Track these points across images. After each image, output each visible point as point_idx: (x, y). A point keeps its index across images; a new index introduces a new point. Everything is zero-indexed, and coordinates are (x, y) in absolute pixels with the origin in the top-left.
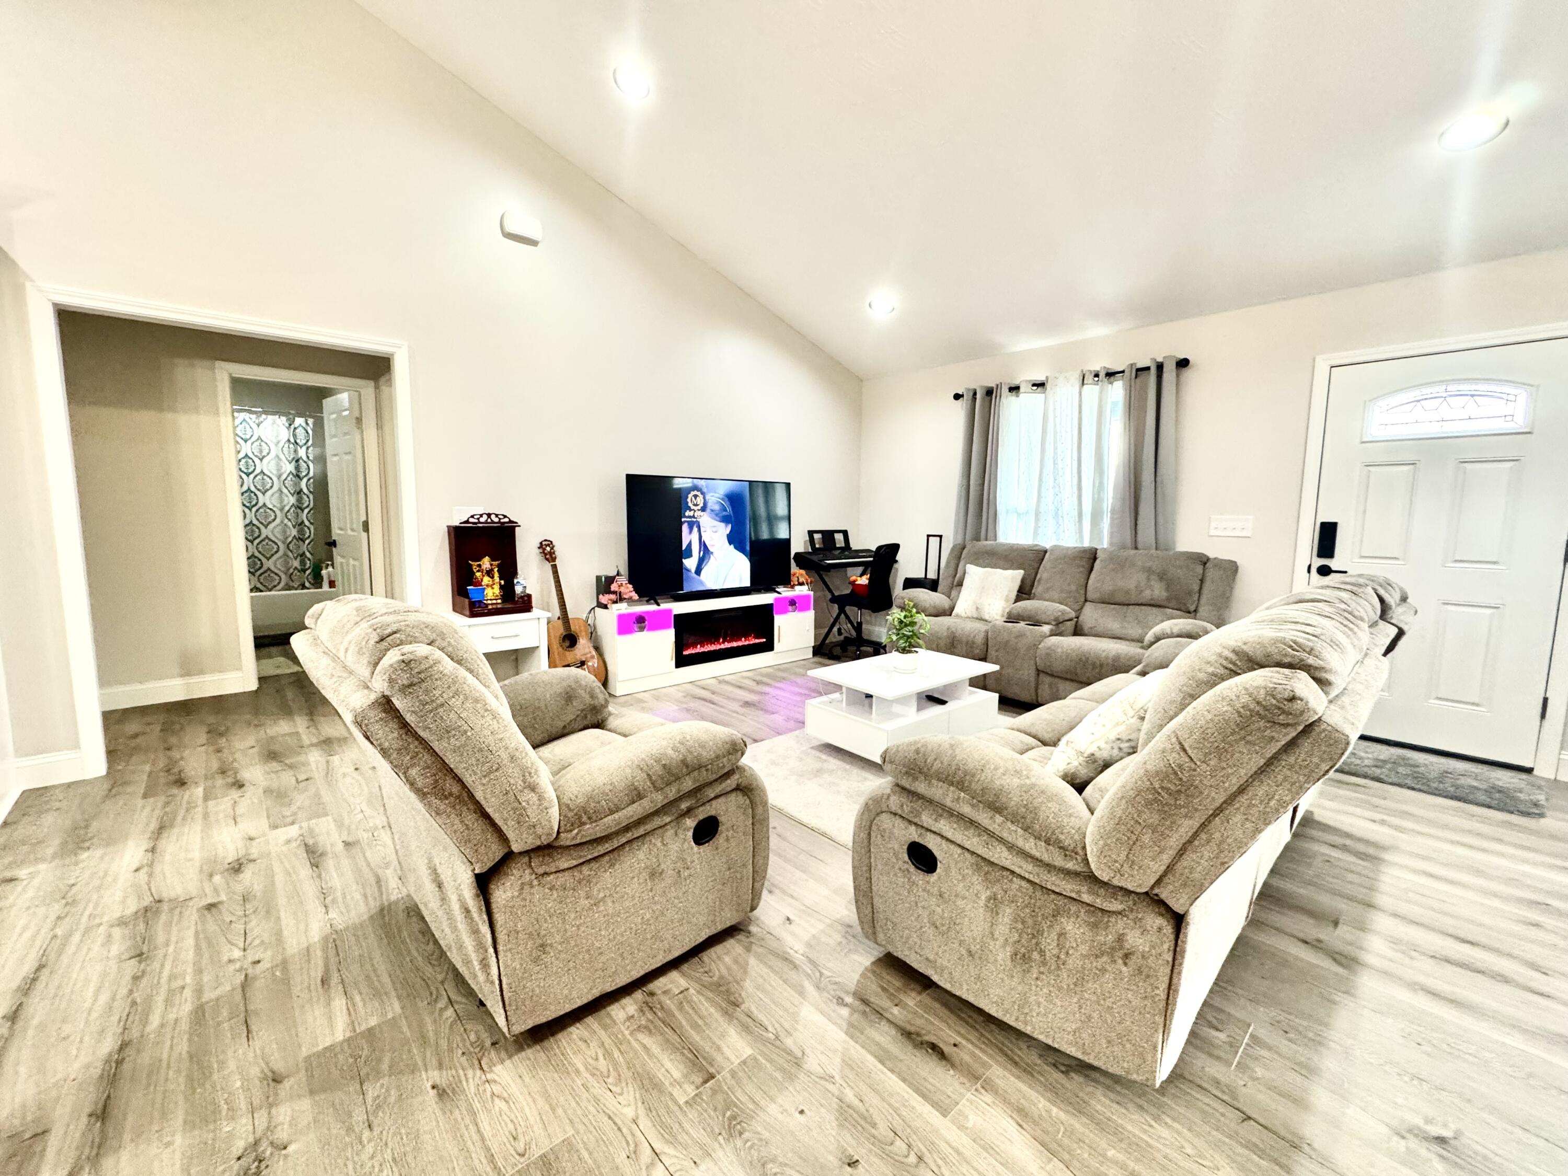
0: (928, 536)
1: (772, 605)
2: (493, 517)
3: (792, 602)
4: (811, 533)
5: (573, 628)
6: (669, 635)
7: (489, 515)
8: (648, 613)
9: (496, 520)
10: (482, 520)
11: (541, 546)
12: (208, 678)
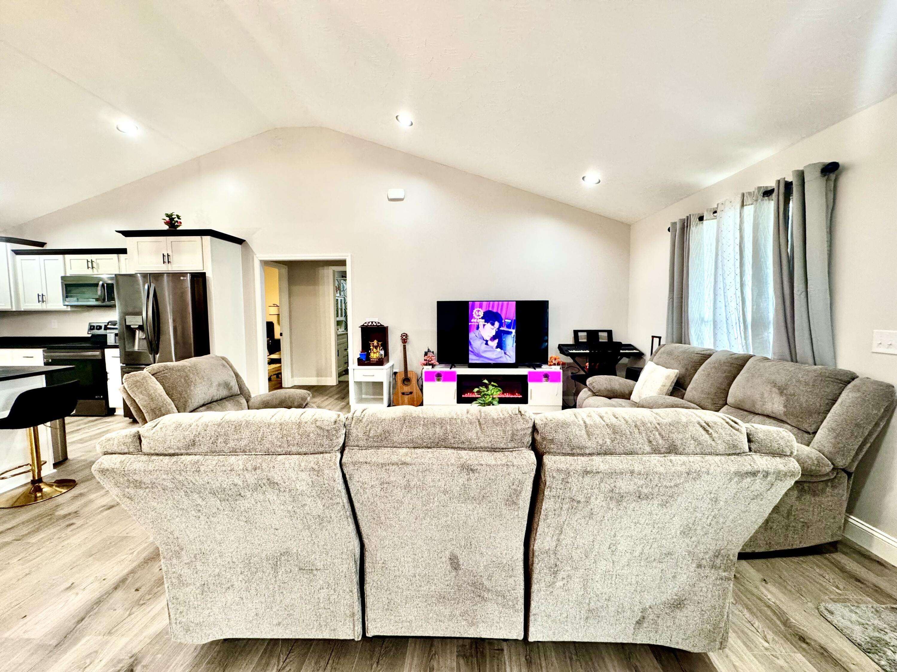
0: (653, 337)
1: (526, 376)
2: (374, 323)
3: (546, 376)
4: (576, 332)
5: (409, 376)
6: (453, 385)
7: (372, 322)
8: (443, 372)
9: (375, 324)
10: (369, 324)
11: (402, 336)
12: (323, 378)
